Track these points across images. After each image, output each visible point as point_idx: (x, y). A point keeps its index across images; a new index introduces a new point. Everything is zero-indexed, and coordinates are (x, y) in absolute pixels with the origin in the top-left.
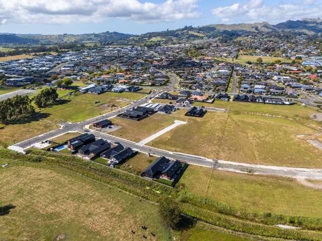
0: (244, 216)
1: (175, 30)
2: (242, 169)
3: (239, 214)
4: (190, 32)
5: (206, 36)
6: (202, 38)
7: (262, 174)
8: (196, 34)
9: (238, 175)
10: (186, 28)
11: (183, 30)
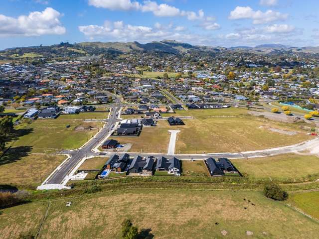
0: (299, 181)
1: (50, 46)
2: (262, 154)
3: (295, 181)
4: (69, 49)
5: (88, 53)
6: (84, 55)
7: (275, 154)
8: (76, 51)
9: (264, 158)
10: (62, 44)
11: (60, 46)
